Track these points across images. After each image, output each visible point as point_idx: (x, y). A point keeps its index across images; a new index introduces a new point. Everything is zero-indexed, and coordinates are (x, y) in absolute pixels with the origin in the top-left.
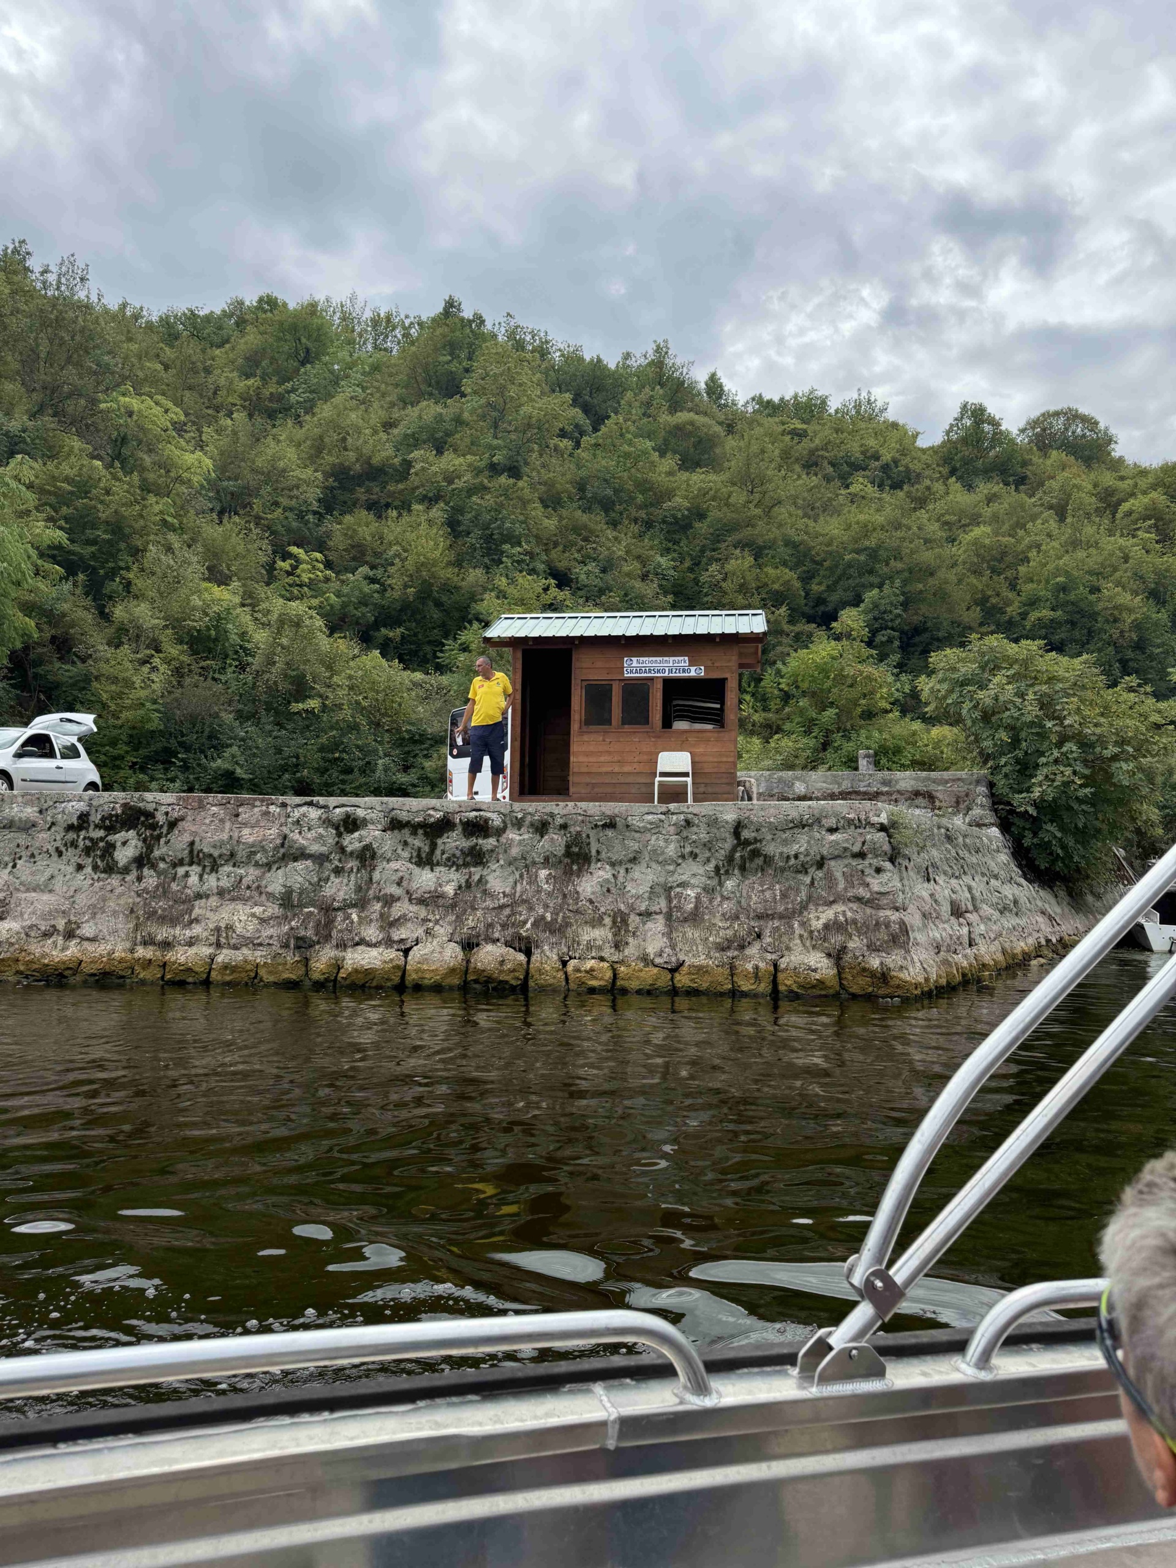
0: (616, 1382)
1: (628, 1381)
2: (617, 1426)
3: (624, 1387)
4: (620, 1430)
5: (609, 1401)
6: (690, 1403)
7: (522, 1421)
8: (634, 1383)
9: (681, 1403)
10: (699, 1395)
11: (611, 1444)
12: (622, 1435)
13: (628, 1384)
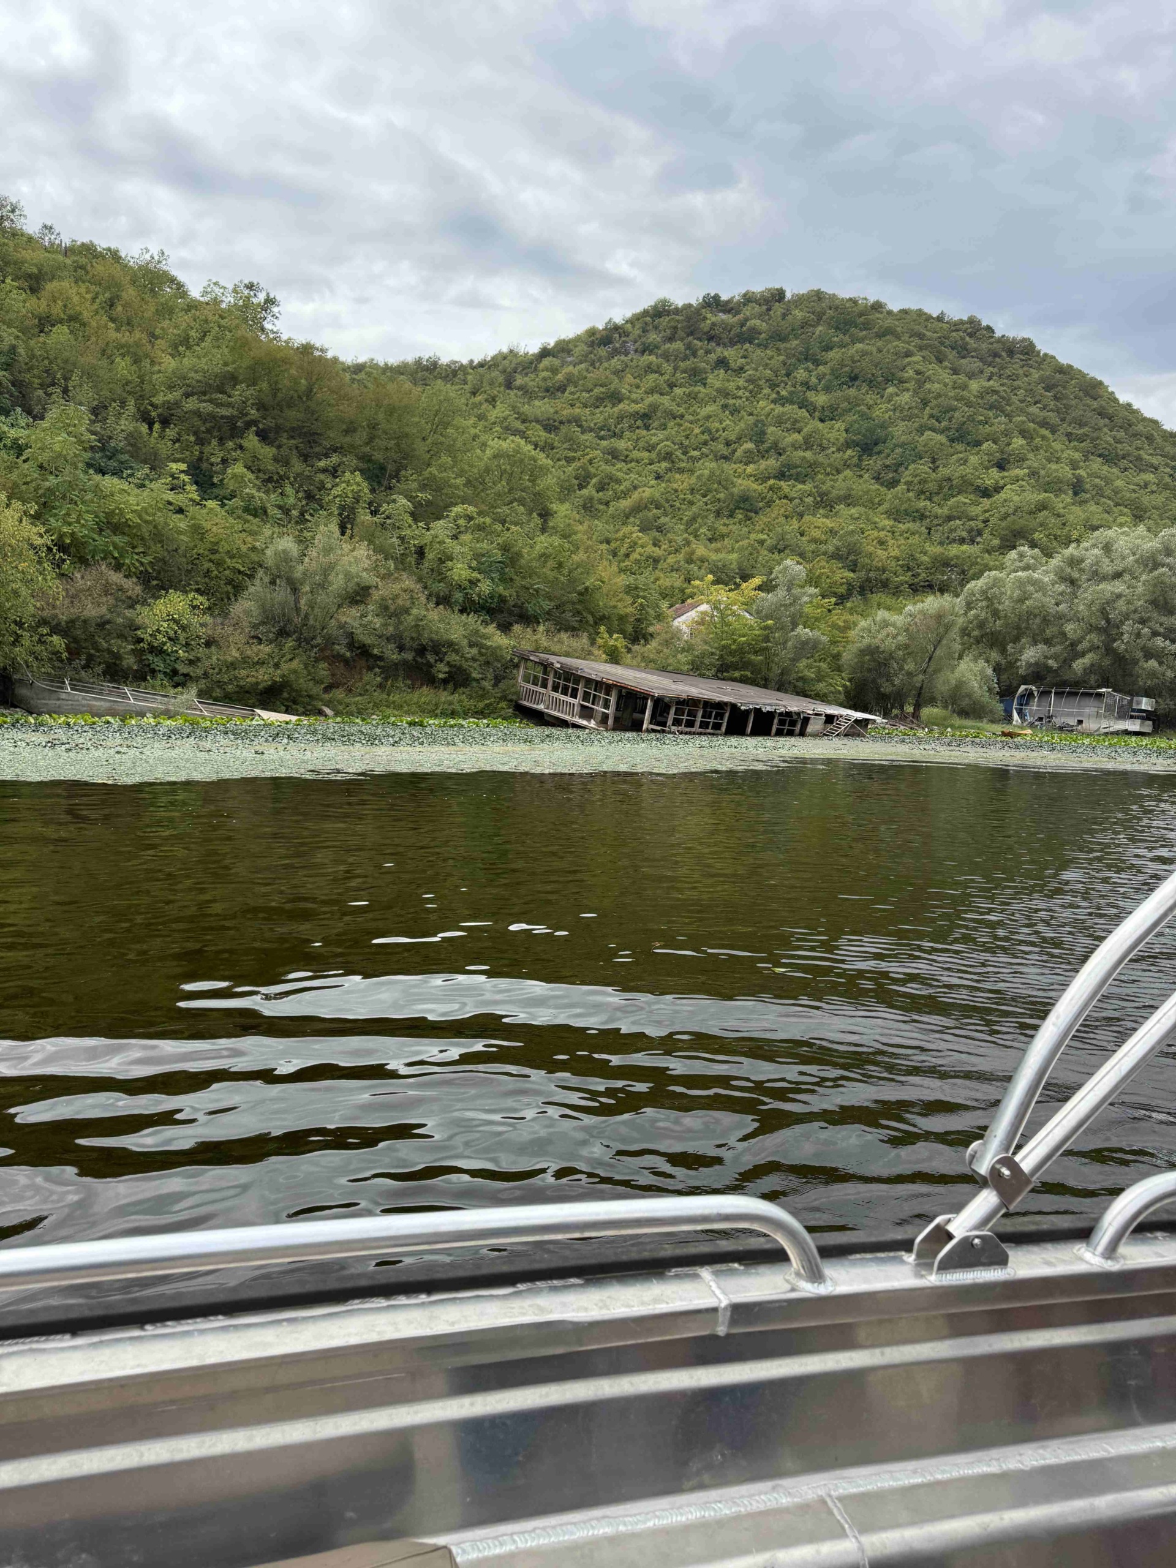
0: (723, 1267)
1: (736, 1265)
2: (729, 1314)
3: (733, 1272)
4: (732, 1316)
5: (719, 1288)
6: (803, 1290)
7: (628, 1306)
8: (742, 1268)
9: (793, 1290)
10: (813, 1282)
11: (721, 1330)
12: (733, 1322)
13: (736, 1270)
